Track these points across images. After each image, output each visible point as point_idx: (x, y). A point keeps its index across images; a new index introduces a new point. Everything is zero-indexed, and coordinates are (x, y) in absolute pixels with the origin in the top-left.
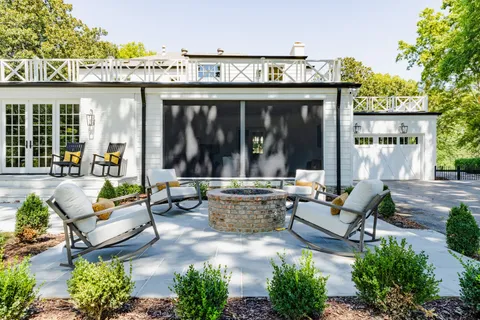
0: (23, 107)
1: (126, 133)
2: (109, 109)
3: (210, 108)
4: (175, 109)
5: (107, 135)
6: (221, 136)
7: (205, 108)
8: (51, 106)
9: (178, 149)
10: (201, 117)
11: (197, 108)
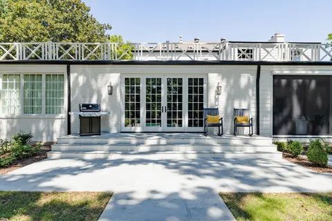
0: (159, 80)
1: (245, 100)
2: (232, 81)
3: (310, 81)
4: (284, 81)
5: (230, 102)
6: (319, 102)
7: (307, 81)
8: (181, 79)
9: (286, 112)
10: (303, 88)
11: (300, 81)
